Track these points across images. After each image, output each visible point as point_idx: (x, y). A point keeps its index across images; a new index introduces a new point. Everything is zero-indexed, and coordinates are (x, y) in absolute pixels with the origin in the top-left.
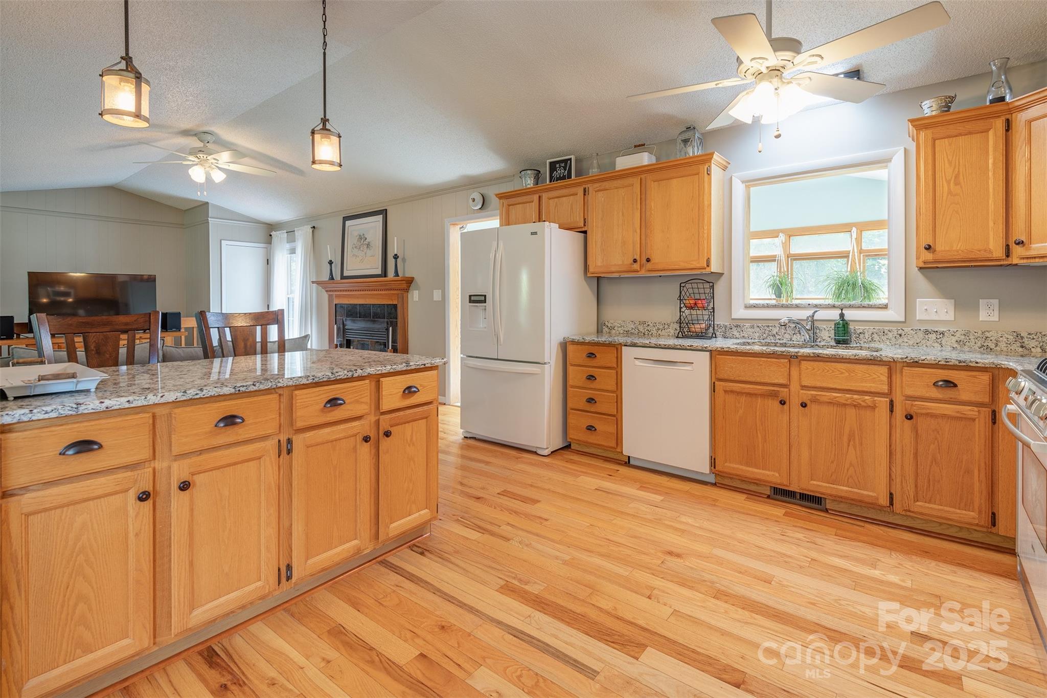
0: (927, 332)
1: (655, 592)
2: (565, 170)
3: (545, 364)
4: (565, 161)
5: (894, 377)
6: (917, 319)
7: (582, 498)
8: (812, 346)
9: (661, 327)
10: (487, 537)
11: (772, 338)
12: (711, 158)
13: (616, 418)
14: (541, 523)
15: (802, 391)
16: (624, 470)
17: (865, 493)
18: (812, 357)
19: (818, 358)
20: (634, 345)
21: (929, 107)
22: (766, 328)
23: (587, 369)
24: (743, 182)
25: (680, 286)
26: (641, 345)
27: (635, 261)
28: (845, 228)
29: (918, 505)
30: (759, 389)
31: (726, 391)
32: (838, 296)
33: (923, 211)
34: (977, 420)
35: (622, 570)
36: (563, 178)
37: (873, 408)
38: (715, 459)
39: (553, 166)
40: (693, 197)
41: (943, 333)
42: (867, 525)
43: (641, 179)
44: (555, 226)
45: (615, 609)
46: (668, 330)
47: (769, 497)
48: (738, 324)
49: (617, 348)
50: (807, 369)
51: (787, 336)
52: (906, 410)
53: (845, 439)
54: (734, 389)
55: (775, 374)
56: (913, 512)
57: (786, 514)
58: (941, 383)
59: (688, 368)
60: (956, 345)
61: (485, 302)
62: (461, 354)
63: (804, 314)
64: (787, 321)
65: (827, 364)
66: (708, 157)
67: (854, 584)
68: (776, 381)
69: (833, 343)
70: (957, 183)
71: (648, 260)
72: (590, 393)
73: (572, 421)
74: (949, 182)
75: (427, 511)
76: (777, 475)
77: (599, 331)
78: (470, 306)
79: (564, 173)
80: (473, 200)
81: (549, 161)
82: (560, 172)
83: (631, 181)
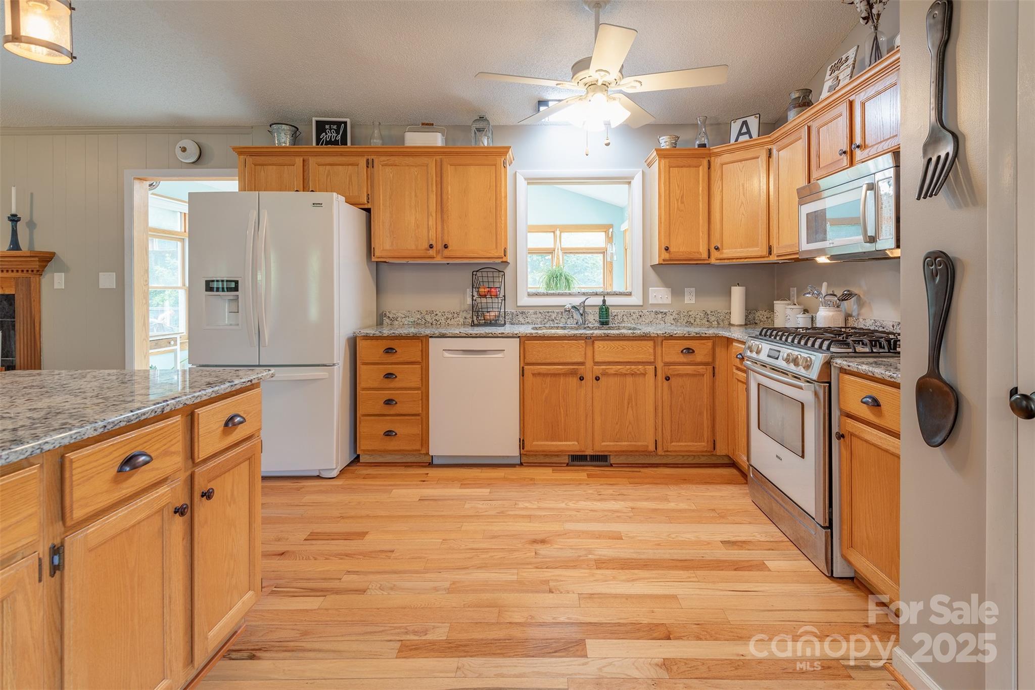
0: (657, 313)
1: (551, 584)
2: (338, 133)
3: (334, 365)
4: (339, 124)
5: (657, 348)
6: (650, 303)
7: (412, 514)
8: (585, 328)
9: (450, 316)
10: (331, 598)
11: (551, 322)
12: (507, 152)
13: (422, 418)
14: (389, 558)
15: (595, 367)
16: (432, 472)
17: (640, 444)
18: (603, 337)
19: (608, 338)
20: (443, 336)
21: (665, 142)
22: (546, 313)
23: (385, 366)
24: (525, 179)
25: (473, 275)
26: (451, 335)
27: (431, 246)
28: (552, 229)
29: (673, 445)
30: (562, 369)
31: (533, 374)
32: (548, 285)
33: (663, 220)
34: (705, 375)
35: (509, 576)
36: (336, 143)
37: (644, 374)
38: (523, 440)
39: (321, 126)
40: (490, 186)
41: (665, 314)
42: (642, 470)
43: (436, 160)
44: (342, 199)
45: (532, 617)
46: (458, 319)
47: (568, 465)
48: (523, 312)
49: (422, 340)
50: (600, 347)
51: (563, 320)
52: (665, 373)
53: (626, 402)
54: (541, 371)
55: (574, 352)
56: (670, 451)
57: (589, 476)
58: (685, 351)
59: (500, 355)
60: (674, 322)
61: (237, 291)
62: (189, 363)
63: (576, 301)
64: (570, 307)
65: (613, 342)
66: (505, 150)
67: (667, 518)
68: (575, 360)
69: (597, 325)
70: (682, 202)
71: (446, 247)
72: (387, 394)
73: (362, 429)
74: (677, 200)
75: (251, 593)
76: (576, 443)
77: (380, 323)
78: (206, 295)
79: (336, 136)
80: (183, 150)
81: (314, 119)
82: (331, 135)
83: (426, 160)
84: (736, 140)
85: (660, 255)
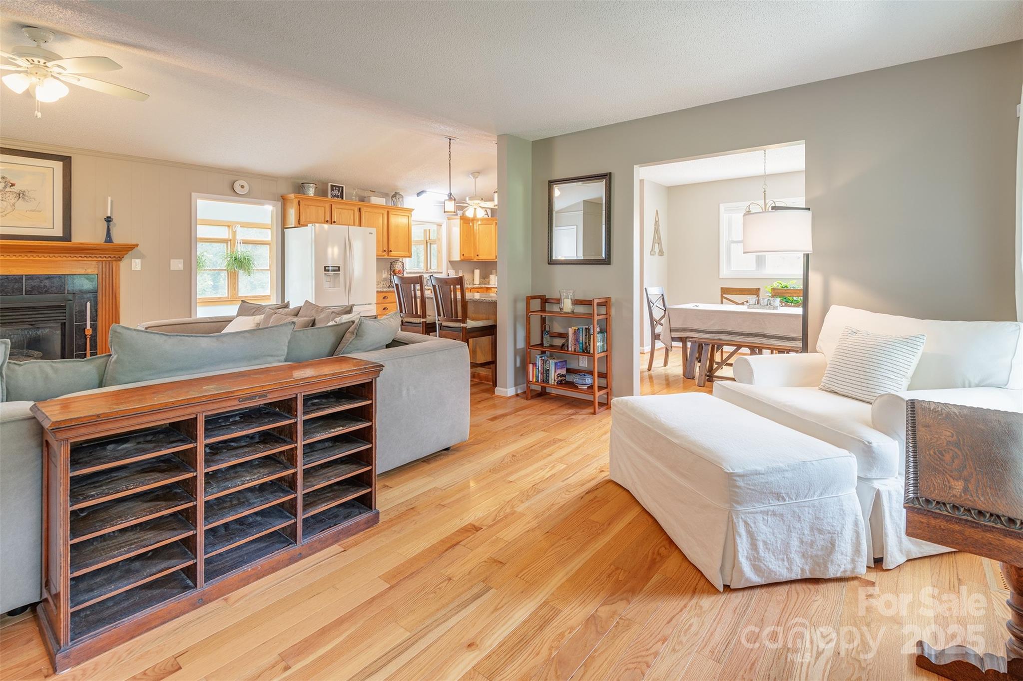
4: (339, 187)
23: (384, 305)
27: (384, 251)
36: (337, 196)
39: (332, 188)
61: (339, 271)
78: (325, 274)
79: (338, 193)
80: (242, 187)
81: (330, 184)
82: (336, 192)
83: (382, 211)
85: (460, 257)
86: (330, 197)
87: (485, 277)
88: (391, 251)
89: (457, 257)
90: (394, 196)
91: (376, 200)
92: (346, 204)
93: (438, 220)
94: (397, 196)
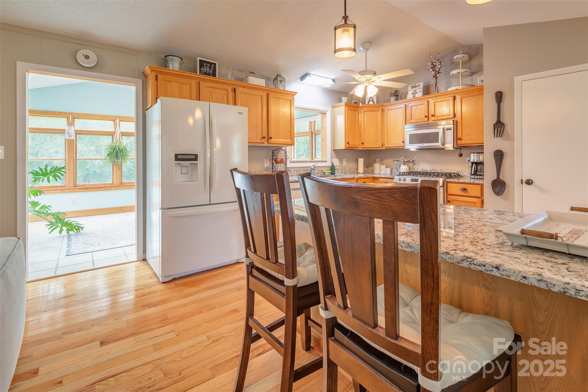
2: (210, 69)
25: (273, 152)
27: (264, 137)
33: (347, 131)
39: (201, 63)
41: (338, 169)
43: (266, 94)
48: (290, 170)
61: (197, 160)
78: (175, 163)
79: (210, 71)
80: (87, 57)
81: (199, 58)
82: (206, 69)
83: (261, 93)
84: (368, 103)
85: (345, 145)
86: (199, 73)
87: (368, 165)
88: (271, 138)
89: (341, 145)
90: (276, 79)
91: (253, 80)
92: (218, 82)
93: (323, 108)
94: (279, 79)
